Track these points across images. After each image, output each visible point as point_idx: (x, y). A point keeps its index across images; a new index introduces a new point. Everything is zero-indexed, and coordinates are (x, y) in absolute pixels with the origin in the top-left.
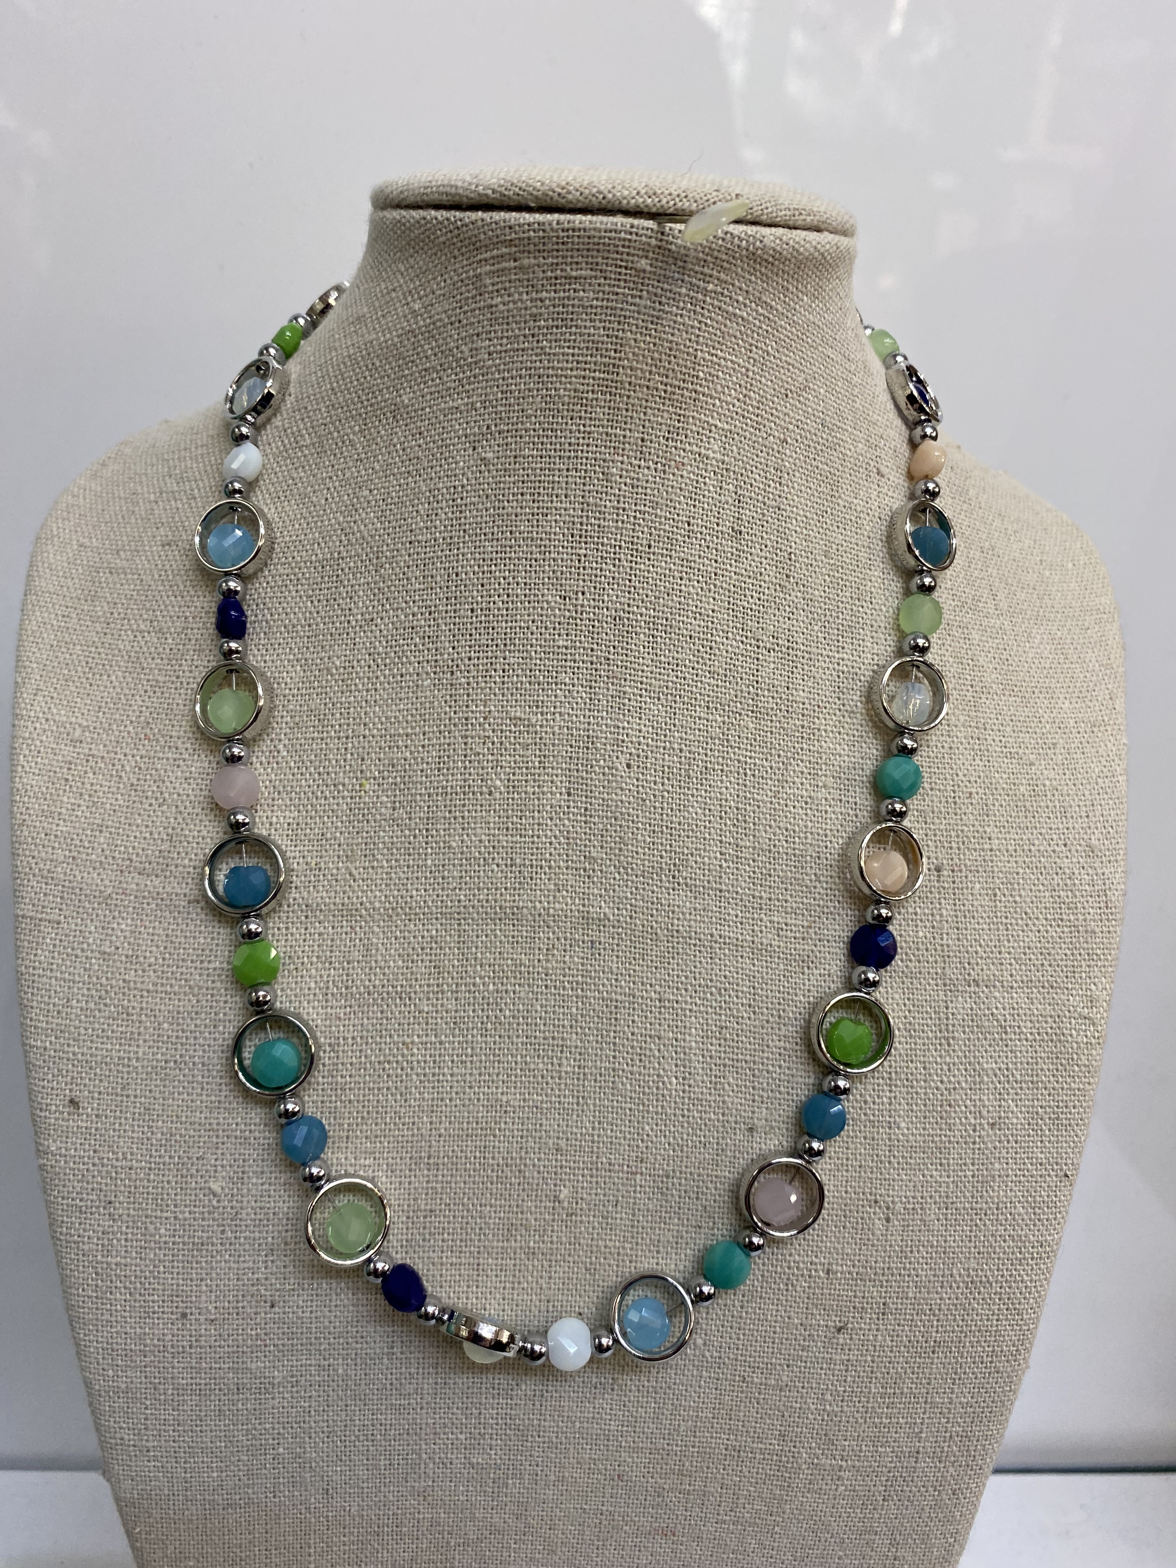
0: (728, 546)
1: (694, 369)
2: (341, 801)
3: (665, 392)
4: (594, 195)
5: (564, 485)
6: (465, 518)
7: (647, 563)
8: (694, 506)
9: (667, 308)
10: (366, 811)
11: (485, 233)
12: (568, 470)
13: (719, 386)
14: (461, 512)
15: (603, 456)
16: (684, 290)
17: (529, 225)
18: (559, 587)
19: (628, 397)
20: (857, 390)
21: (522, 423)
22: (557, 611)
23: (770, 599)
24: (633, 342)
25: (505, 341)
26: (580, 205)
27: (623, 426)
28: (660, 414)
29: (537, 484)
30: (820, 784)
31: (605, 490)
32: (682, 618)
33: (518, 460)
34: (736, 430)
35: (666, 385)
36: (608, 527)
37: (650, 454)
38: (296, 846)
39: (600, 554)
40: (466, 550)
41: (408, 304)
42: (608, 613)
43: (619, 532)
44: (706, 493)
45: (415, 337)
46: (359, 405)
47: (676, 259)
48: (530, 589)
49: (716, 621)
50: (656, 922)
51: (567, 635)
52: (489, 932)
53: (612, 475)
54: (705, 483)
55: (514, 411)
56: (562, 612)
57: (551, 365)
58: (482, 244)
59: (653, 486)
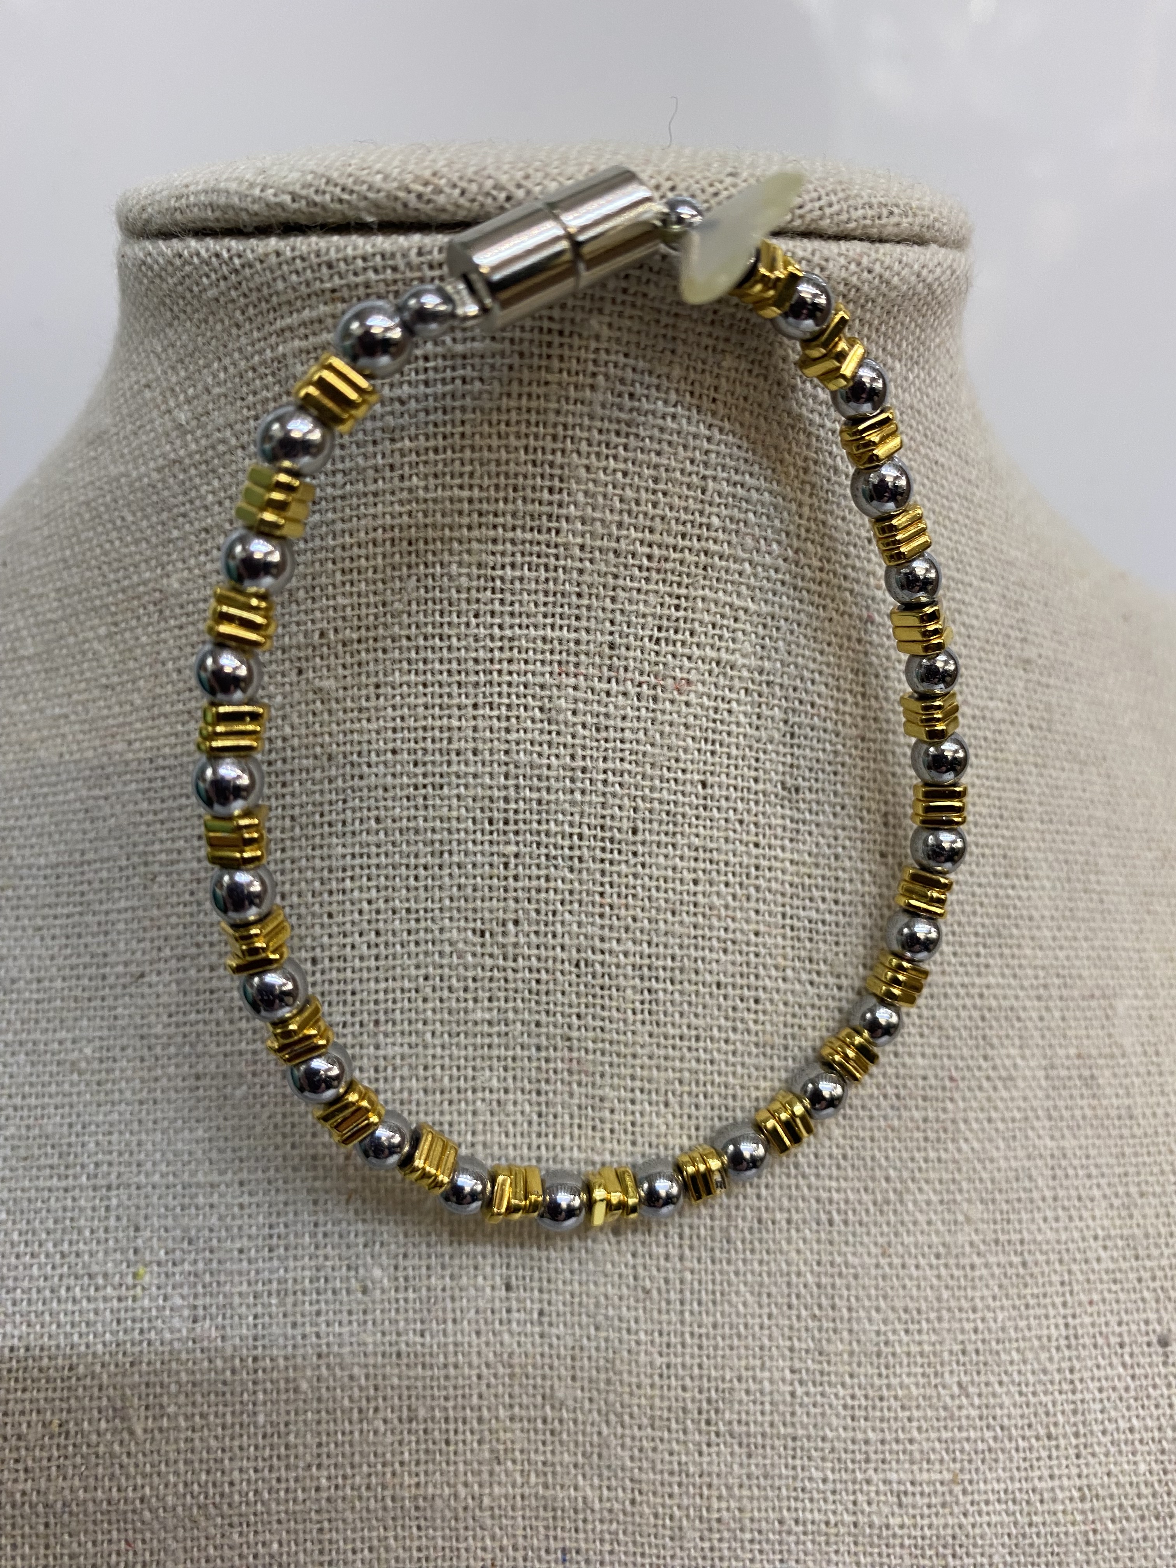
0: (778, 815)
1: (701, 513)
2: (101, 1306)
3: (650, 557)
5: (470, 733)
6: (293, 795)
7: (632, 861)
8: (713, 753)
9: (646, 406)
10: (146, 1325)
11: (284, 279)
12: (475, 706)
13: (749, 539)
14: (284, 785)
15: (539, 680)
18: (470, 915)
19: (581, 572)
21: (385, 625)
22: (470, 958)
24: (583, 471)
25: (339, 478)
27: (574, 623)
28: (642, 597)
29: (421, 733)
30: (961, 1218)
31: (546, 737)
32: (700, 953)
33: (381, 691)
34: (783, 613)
35: (650, 546)
36: (557, 802)
37: (626, 669)
38: (24, 1390)
39: (543, 851)
40: (297, 853)
41: (169, 412)
42: (565, 956)
43: (576, 809)
44: (733, 728)
45: (185, 471)
46: (104, 590)
47: (659, 311)
48: (417, 920)
49: (763, 951)
50: (679, 1507)
51: (490, 1000)
52: (375, 1542)
53: (559, 711)
54: (730, 712)
55: (368, 606)
56: (479, 960)
57: (429, 520)
58: (283, 299)
59: (636, 724)
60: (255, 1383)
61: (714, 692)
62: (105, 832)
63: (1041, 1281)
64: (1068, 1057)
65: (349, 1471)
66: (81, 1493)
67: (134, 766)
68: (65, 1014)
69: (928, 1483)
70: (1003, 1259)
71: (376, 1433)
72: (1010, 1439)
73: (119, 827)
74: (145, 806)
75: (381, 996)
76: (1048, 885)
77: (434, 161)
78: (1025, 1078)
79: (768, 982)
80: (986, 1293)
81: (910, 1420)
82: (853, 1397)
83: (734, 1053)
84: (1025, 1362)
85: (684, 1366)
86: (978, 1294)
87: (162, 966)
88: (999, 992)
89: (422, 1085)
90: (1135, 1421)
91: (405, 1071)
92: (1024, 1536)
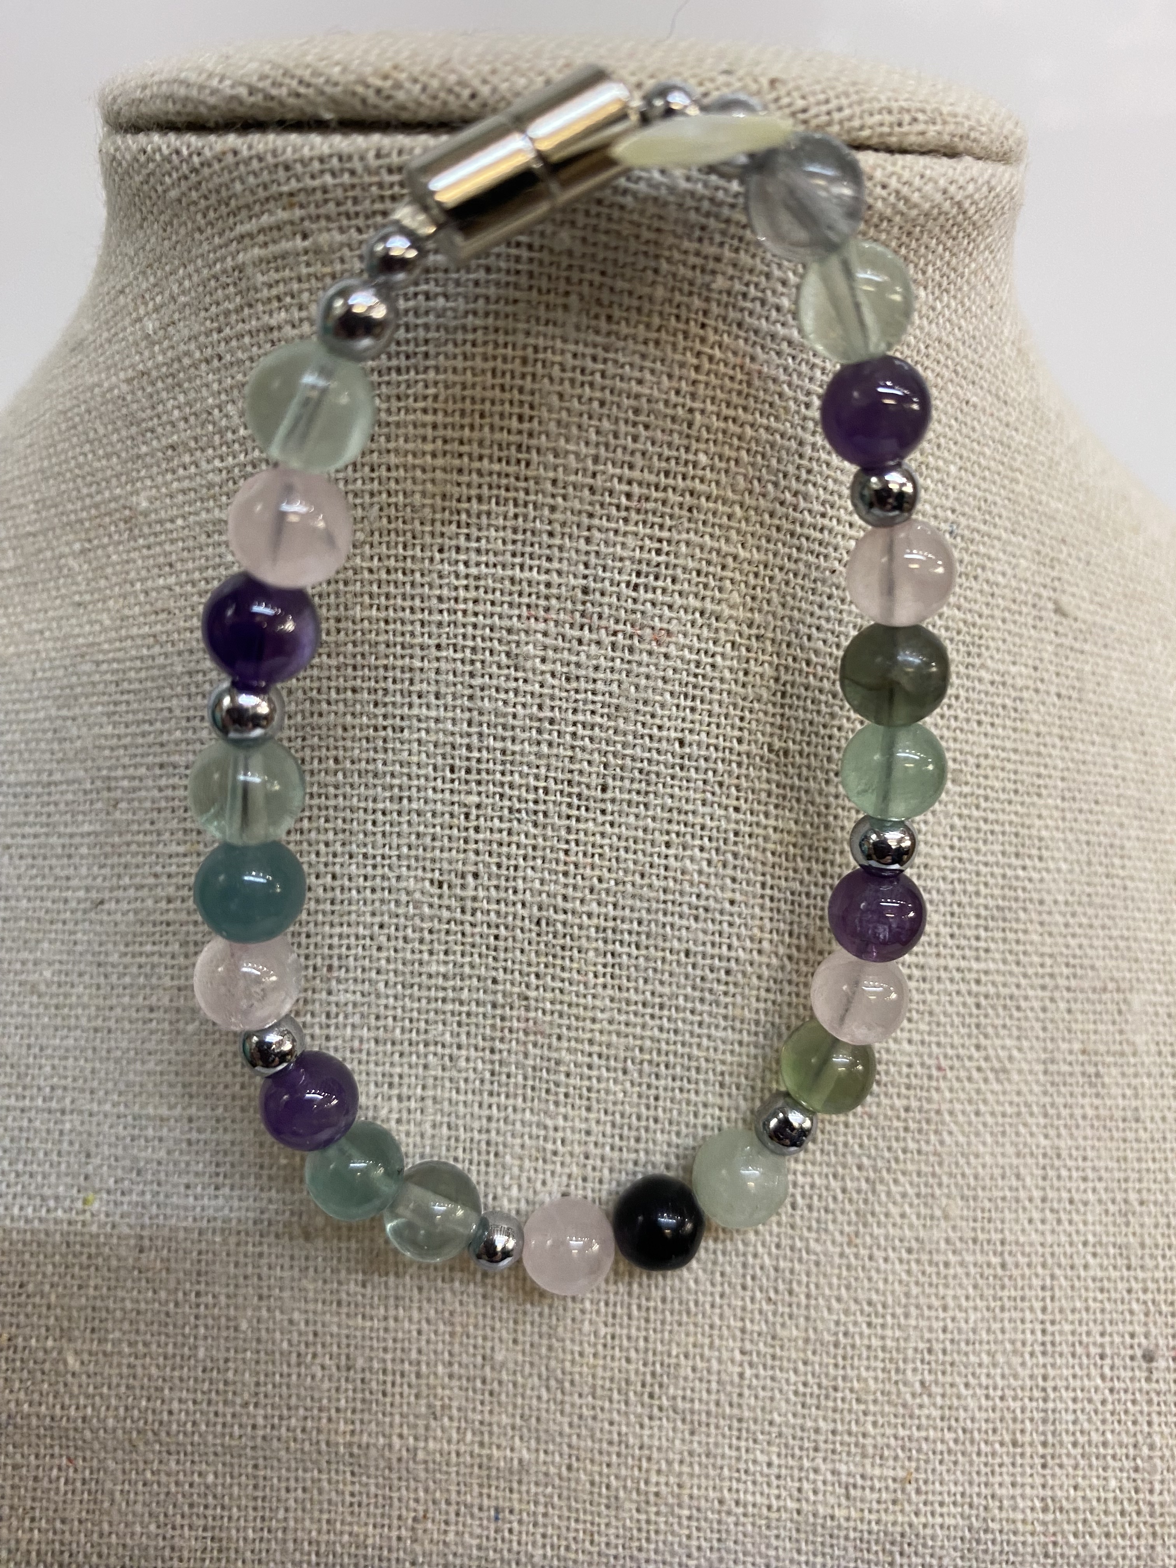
0: (762, 779)
1: (687, 449)
2: (52, 1227)
3: (629, 496)
4: (450, 91)
5: (433, 675)
7: (600, 818)
8: (693, 710)
9: (625, 330)
10: (94, 1250)
11: (242, 180)
12: (438, 647)
13: (740, 479)
15: (506, 623)
16: (659, 291)
17: (322, 160)
18: (428, 864)
19: (553, 509)
20: (1020, 458)
22: (426, 910)
24: (555, 399)
26: (423, 114)
27: (545, 564)
28: (620, 539)
29: (381, 671)
30: (938, 1213)
31: (514, 685)
32: (669, 919)
33: (342, 625)
34: (778, 561)
35: (630, 483)
36: (522, 754)
39: (507, 803)
41: (139, 320)
42: (525, 913)
43: (543, 762)
44: (717, 683)
45: (152, 384)
46: (79, 505)
48: (374, 867)
49: (738, 921)
50: (617, 1477)
51: (446, 953)
52: (309, 1484)
53: (527, 658)
56: (436, 911)
57: (391, 445)
58: (241, 202)
59: (609, 675)
60: (197, 1317)
61: (696, 644)
62: (71, 755)
63: (1020, 1283)
64: (1071, 1052)
65: (285, 1412)
66: (26, 1406)
67: (101, 687)
68: (28, 935)
69: (880, 1478)
70: (980, 1259)
71: (313, 1377)
72: (972, 1442)
73: (84, 749)
74: (109, 729)
75: (335, 941)
76: (1064, 866)
77: (397, 52)
78: (1020, 1072)
79: (741, 954)
80: (960, 1292)
81: (865, 1413)
82: (805, 1384)
83: (700, 1024)
84: (995, 1365)
85: (629, 1338)
86: (950, 1292)
87: (120, 894)
88: (999, 979)
89: (372, 1034)
90: (1109, 1436)
91: (357, 1019)
92: (978, 1542)
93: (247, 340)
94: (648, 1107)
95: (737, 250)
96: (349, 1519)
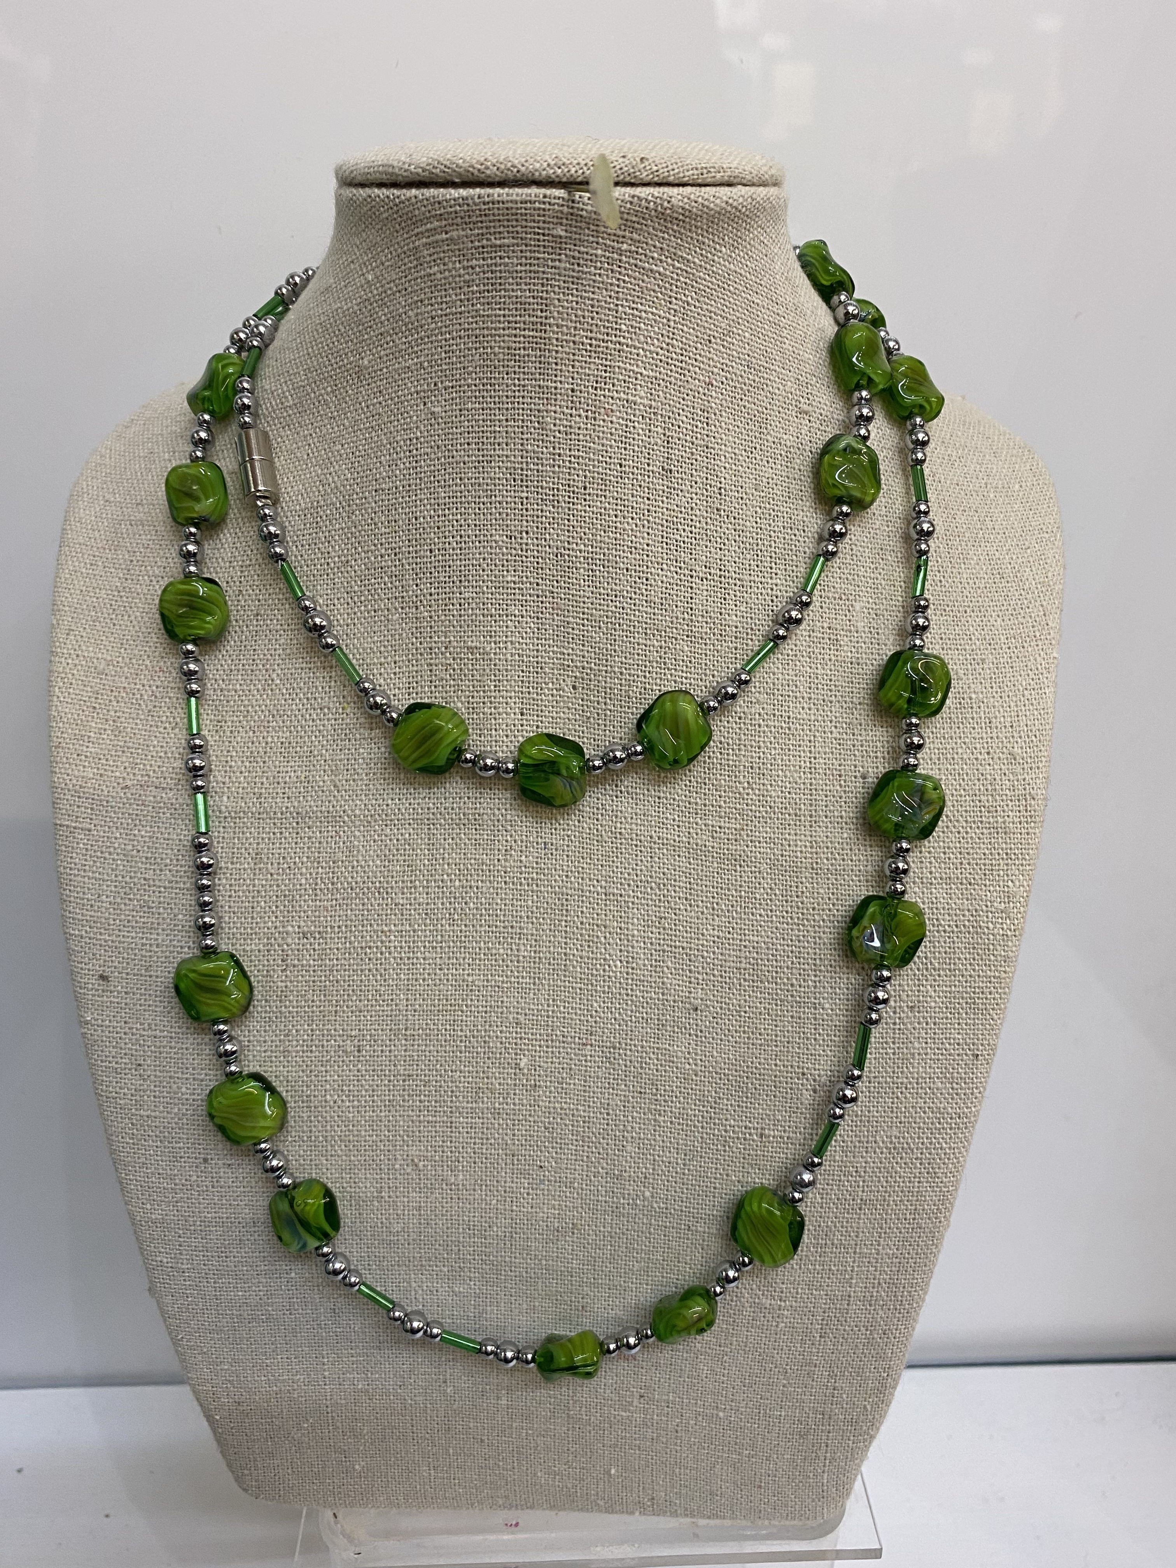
0: (659, 484)
1: (616, 323)
2: (326, 723)
3: (591, 345)
4: (509, 169)
5: (505, 434)
6: (421, 467)
7: (584, 503)
8: (625, 449)
9: (586, 270)
10: (348, 732)
11: (419, 209)
12: (507, 420)
13: (641, 337)
14: (417, 462)
15: (537, 407)
16: (599, 252)
17: (455, 200)
18: (505, 528)
19: (557, 352)
21: (465, 379)
22: (504, 549)
23: (702, 532)
24: (556, 301)
26: (497, 179)
27: (554, 378)
28: (587, 365)
29: (481, 434)
30: (754, 700)
31: (541, 437)
32: (618, 553)
33: (463, 412)
34: (662, 376)
35: (591, 339)
36: (546, 471)
37: (580, 403)
38: (288, 762)
40: (423, 496)
41: (363, 275)
42: (550, 550)
43: (556, 476)
44: (636, 436)
45: (371, 304)
46: (330, 368)
47: (589, 224)
48: (480, 531)
49: (651, 554)
51: (515, 571)
52: (455, 835)
53: (547, 424)
54: (634, 427)
55: (457, 369)
56: (509, 551)
57: (485, 326)
58: (418, 218)
59: (585, 432)
61: (625, 416)
62: (329, 491)
64: (823, 628)
69: (728, 828)
70: (777, 724)
72: (774, 813)
77: (486, 153)
79: (653, 570)
84: (786, 777)
90: (843, 813)
91: (474, 606)
92: (778, 860)
93: (419, 280)
94: (611, 645)
95: (632, 233)
96: (474, 851)
